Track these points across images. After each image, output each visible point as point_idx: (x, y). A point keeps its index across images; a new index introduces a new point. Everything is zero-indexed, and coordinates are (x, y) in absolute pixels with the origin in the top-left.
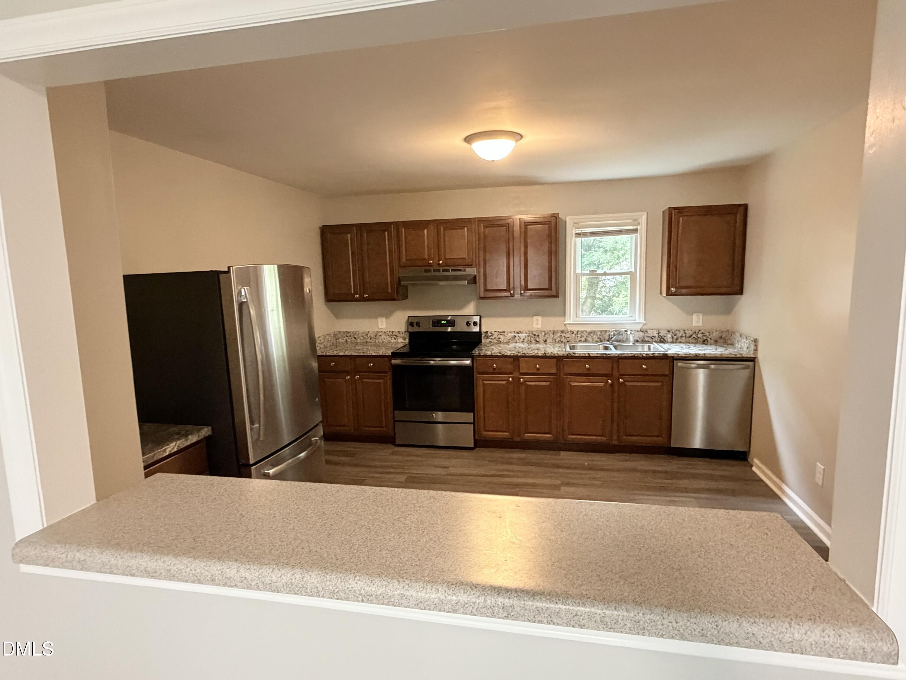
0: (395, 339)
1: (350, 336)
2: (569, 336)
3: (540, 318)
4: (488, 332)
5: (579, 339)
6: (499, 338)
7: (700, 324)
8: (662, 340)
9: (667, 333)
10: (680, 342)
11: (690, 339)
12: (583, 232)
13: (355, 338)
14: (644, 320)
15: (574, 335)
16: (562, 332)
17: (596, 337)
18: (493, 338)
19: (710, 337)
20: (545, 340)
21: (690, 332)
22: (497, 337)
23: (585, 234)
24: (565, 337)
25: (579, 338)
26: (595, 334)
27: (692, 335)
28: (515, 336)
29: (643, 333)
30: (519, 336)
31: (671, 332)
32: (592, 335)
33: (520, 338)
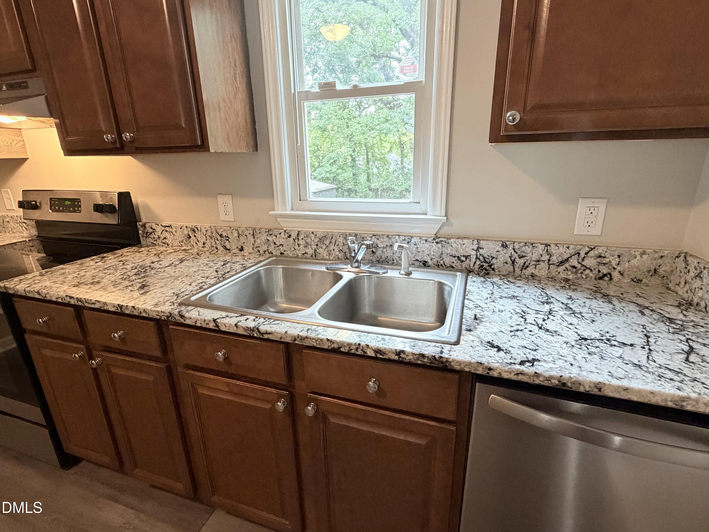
2: (282, 241)
3: (228, 199)
4: (147, 226)
5: (303, 249)
6: (165, 238)
7: (596, 230)
8: (486, 265)
9: (500, 249)
10: (533, 276)
11: (561, 269)
14: (443, 213)
15: (291, 239)
16: (269, 232)
17: (336, 250)
18: (156, 237)
19: (619, 268)
20: (240, 247)
21: (562, 250)
22: (162, 237)
24: (275, 243)
25: (301, 247)
26: (333, 241)
27: (567, 260)
28: (189, 235)
29: (439, 245)
30: (195, 236)
31: (511, 247)
32: (327, 242)
33: (198, 240)
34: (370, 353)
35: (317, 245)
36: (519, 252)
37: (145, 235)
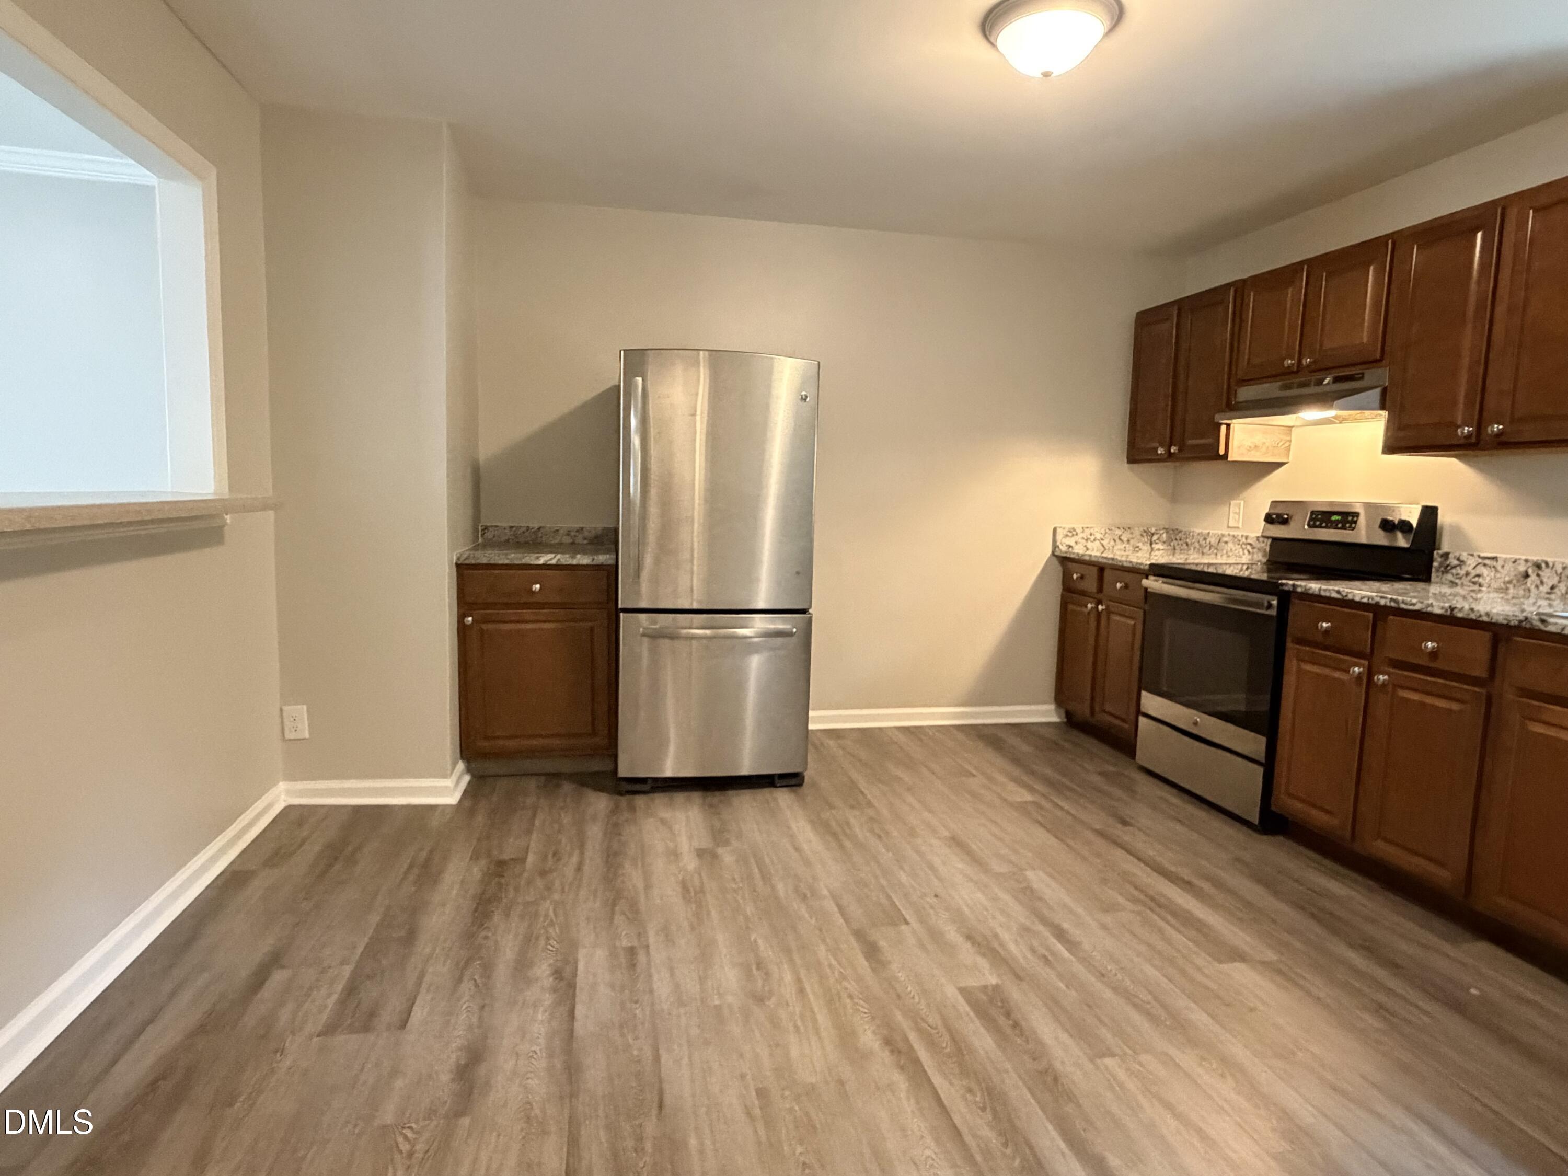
0: (1249, 552)
1: (1180, 540)
4: (1451, 556)
6: (1479, 576)
13: (1187, 544)
22: (1474, 573)
33: (1542, 582)
37: (1442, 569)
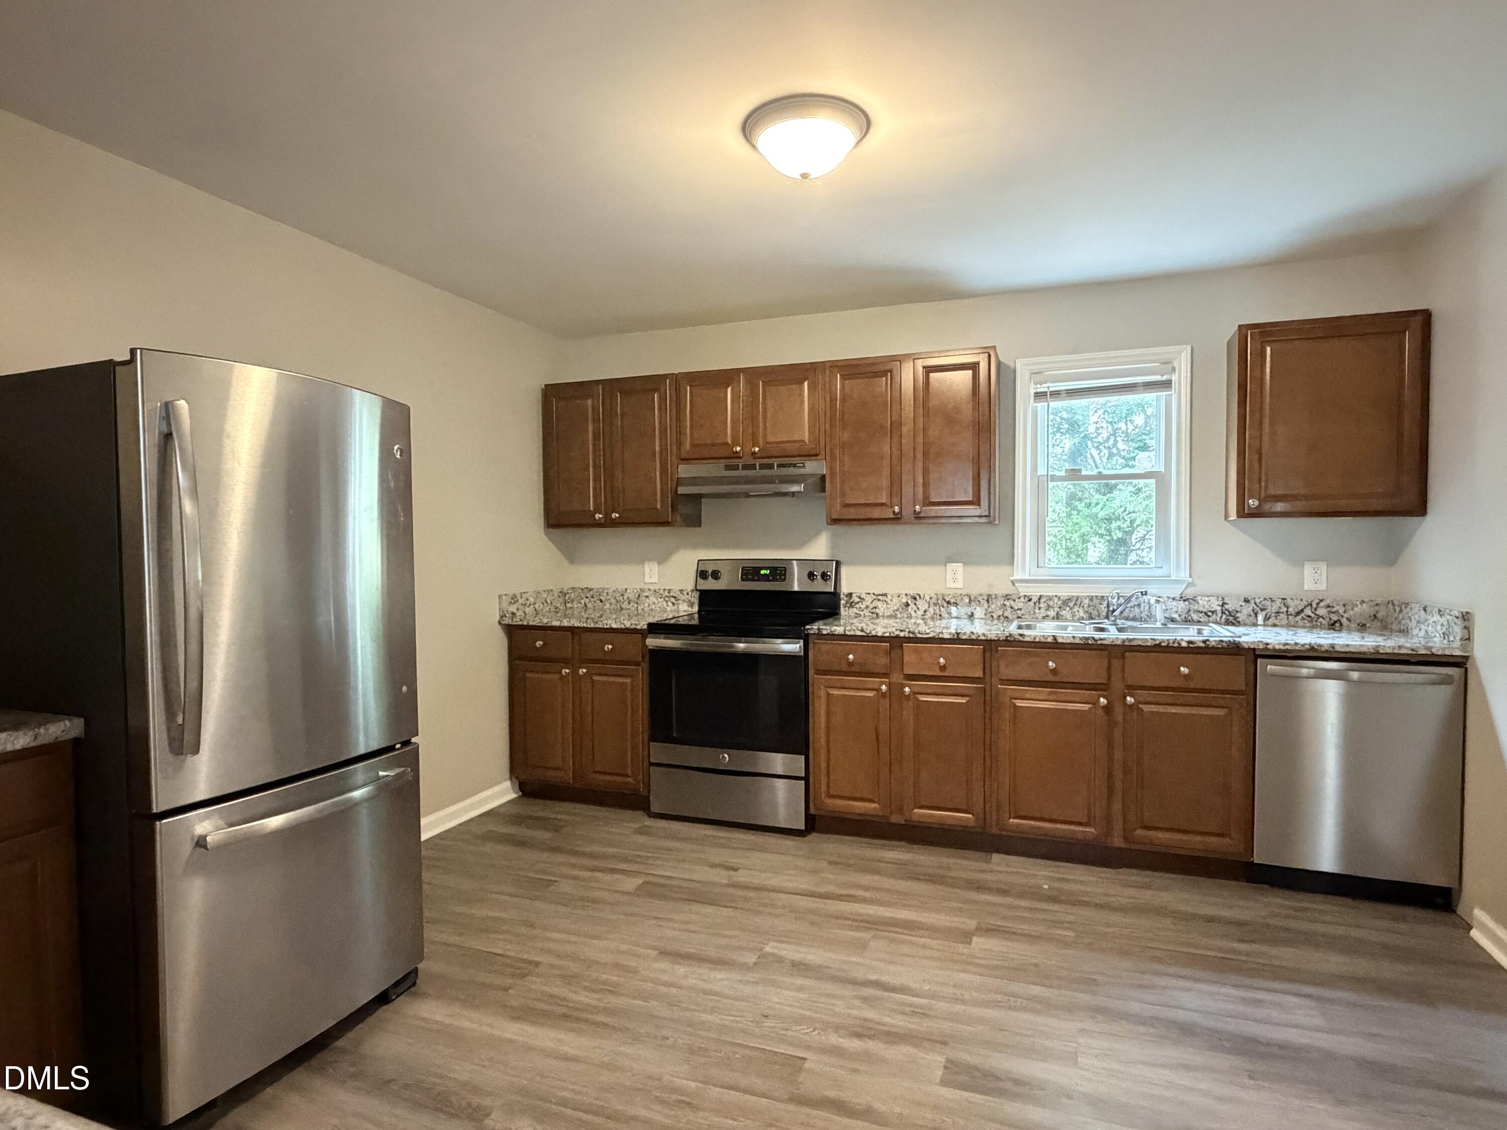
0: (673, 604)
1: (592, 597)
2: (1021, 605)
3: (959, 567)
4: (854, 595)
5: (1043, 613)
6: (875, 608)
7: (1323, 587)
8: (1231, 618)
9: (1243, 604)
10: (1275, 625)
11: (1298, 618)
12: (1051, 389)
13: (601, 601)
14: (1188, 576)
15: (1031, 603)
16: (1007, 597)
17: (1081, 610)
19: (1346, 615)
20: (970, 613)
21: (1297, 602)
22: (872, 606)
23: (1056, 394)
24: (1012, 608)
25: (1042, 610)
26: (1078, 603)
27: (1302, 611)
28: (907, 603)
29: (1187, 603)
30: (915, 604)
31: (1252, 602)
32: (1071, 605)
33: (918, 609)
34: (1184, 644)
35: (1060, 608)
36: (1260, 606)
37: (848, 605)
